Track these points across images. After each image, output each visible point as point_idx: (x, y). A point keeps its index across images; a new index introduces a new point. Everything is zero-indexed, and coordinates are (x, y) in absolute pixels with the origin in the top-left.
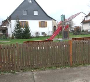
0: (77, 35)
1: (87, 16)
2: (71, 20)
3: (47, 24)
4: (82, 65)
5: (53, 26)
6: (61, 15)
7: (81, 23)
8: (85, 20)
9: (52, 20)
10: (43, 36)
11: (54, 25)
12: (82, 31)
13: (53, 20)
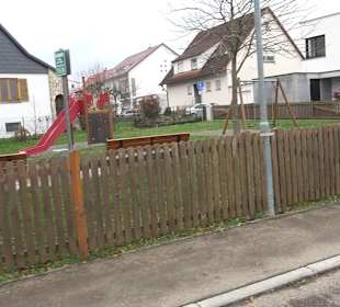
0: (146, 126)
1: (180, 60)
2: (127, 73)
3: (26, 90)
4: (129, 249)
5: (54, 97)
6: (57, 53)
7: (161, 85)
8: (176, 72)
9: (47, 73)
10: (11, 138)
11: (57, 94)
12: (163, 112)
13: (51, 72)
